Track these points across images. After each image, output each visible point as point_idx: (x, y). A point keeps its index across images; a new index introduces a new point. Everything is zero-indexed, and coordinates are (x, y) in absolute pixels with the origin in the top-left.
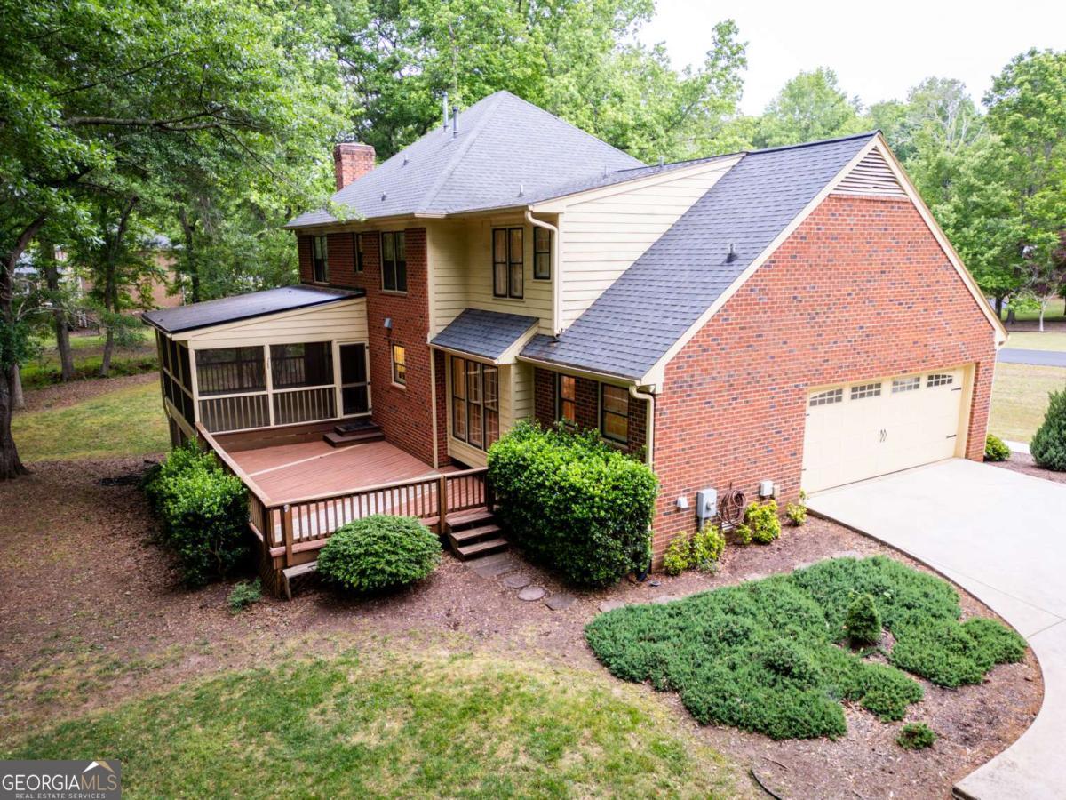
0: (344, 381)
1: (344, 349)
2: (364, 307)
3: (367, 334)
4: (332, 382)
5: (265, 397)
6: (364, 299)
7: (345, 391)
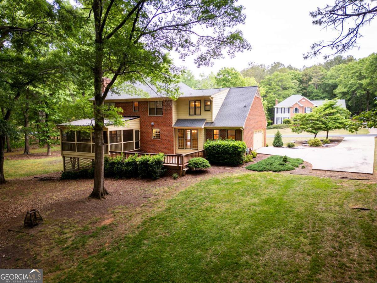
0: (136, 140)
1: (136, 131)
2: (139, 121)
3: (139, 128)
4: (133, 140)
5: (122, 144)
6: (139, 119)
7: (136, 142)
